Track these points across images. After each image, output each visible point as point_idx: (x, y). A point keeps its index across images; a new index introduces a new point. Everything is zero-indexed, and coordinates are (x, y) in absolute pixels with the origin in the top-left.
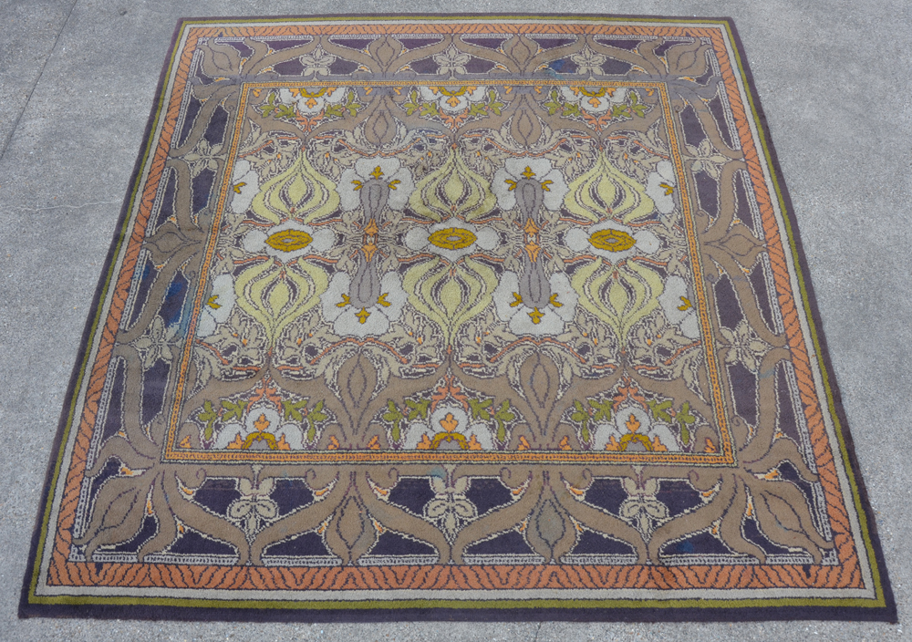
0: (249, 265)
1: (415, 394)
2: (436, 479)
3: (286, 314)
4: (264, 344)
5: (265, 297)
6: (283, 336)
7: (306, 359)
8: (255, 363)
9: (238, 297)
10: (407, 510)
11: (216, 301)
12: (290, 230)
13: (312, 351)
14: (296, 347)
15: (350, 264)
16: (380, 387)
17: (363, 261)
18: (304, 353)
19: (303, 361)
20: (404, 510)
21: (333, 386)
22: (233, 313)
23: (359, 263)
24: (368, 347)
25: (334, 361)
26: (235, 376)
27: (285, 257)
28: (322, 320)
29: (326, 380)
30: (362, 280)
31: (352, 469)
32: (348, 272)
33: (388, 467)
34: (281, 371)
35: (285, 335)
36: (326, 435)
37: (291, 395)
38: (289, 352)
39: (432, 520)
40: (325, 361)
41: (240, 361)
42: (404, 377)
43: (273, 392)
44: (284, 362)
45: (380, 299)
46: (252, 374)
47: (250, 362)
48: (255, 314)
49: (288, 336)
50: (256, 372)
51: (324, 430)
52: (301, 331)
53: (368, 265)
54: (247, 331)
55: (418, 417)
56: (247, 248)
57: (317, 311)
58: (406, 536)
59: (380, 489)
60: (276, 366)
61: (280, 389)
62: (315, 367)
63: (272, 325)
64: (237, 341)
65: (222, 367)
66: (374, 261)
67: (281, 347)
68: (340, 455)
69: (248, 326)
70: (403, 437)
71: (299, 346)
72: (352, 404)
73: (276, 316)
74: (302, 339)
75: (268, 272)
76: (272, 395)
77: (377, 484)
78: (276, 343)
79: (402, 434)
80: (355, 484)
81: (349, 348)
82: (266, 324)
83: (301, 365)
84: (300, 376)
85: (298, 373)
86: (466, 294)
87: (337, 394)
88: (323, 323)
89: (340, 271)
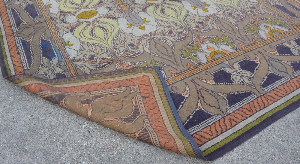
0: (75, 27)
1: (188, 44)
2: (225, 68)
3: (108, 37)
4: (107, 50)
5: (93, 35)
6: (113, 45)
7: (132, 48)
8: (109, 58)
9: (80, 39)
10: (227, 83)
11: (70, 43)
12: (85, 12)
13: (131, 45)
14: (123, 46)
15: (121, 14)
16: (172, 47)
17: (125, 12)
18: (128, 47)
19: (131, 49)
20: (225, 84)
21: (152, 53)
22: (82, 45)
23: (124, 13)
24: (154, 36)
25: (144, 45)
26: (103, 66)
27: (91, 20)
28: (126, 34)
29: (147, 52)
30: (130, 18)
31: (190, 78)
32: (122, 17)
33: (204, 72)
34: (124, 57)
35: (114, 44)
36: (167, 72)
37: (137, 63)
38: (122, 49)
39: (239, 83)
40: (140, 46)
41: (101, 60)
42: (178, 41)
43: (127, 65)
44: (123, 53)
45: (144, 21)
46: (111, 62)
47: (106, 58)
48: (93, 42)
49: (116, 44)
50: (112, 61)
51: (164, 70)
52: (120, 41)
53: (129, 13)
54: (94, 48)
55: (197, 51)
56: (70, 22)
57: (121, 32)
58: (236, 93)
59: (209, 81)
60: (120, 55)
61: (129, 63)
62: (138, 50)
63: (104, 43)
64: (93, 53)
65: (93, 65)
66: (130, 11)
67: (116, 49)
68: (181, 76)
69: (93, 47)
70: (199, 60)
71: (124, 45)
72: (167, 57)
73: (104, 39)
74: (123, 42)
75: (87, 27)
76: (127, 67)
77: (206, 80)
78: (112, 48)
79: (198, 59)
80: (197, 84)
81: (147, 39)
82: (101, 43)
83: (131, 51)
84: (134, 55)
85: (133, 55)
86: (175, 11)
87: (157, 55)
88: (127, 35)
89: (118, 17)
